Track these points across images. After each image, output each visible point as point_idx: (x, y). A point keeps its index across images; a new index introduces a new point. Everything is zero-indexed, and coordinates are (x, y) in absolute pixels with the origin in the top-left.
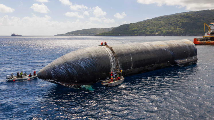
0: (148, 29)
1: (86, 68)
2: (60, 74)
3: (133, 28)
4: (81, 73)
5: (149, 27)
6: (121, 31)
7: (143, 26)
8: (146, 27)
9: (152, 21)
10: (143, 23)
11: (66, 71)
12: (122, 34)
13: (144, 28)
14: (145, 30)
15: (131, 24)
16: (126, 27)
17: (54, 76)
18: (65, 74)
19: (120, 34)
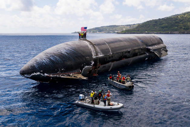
0: (181, 25)
1: (67, 53)
2: (44, 64)
3: (163, 24)
4: (65, 59)
5: (182, 23)
6: (148, 27)
7: (174, 22)
8: (178, 23)
9: (185, 16)
10: (174, 19)
11: (49, 60)
12: (149, 31)
13: (176, 24)
14: (178, 26)
15: (160, 19)
16: (154, 23)
17: (39, 67)
18: (49, 63)
19: (147, 31)
